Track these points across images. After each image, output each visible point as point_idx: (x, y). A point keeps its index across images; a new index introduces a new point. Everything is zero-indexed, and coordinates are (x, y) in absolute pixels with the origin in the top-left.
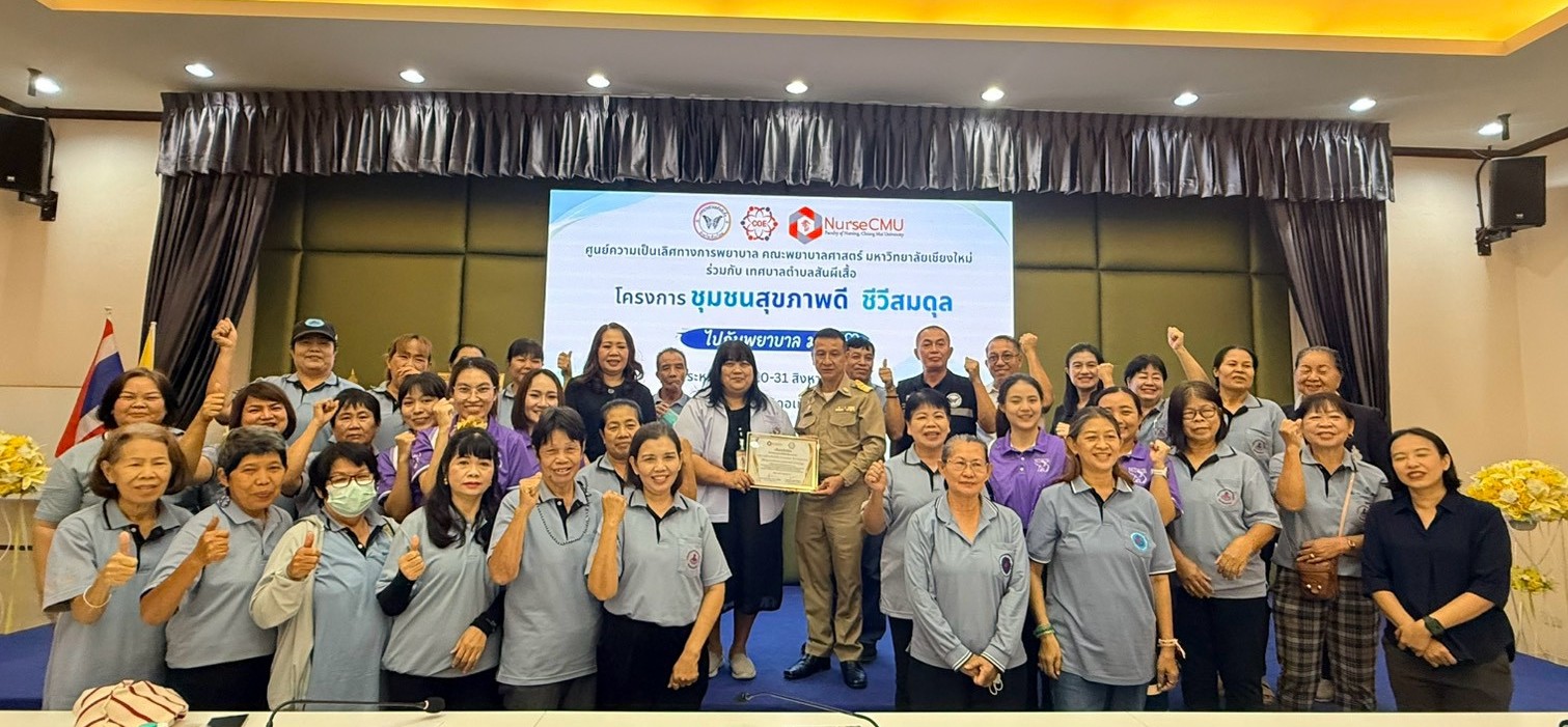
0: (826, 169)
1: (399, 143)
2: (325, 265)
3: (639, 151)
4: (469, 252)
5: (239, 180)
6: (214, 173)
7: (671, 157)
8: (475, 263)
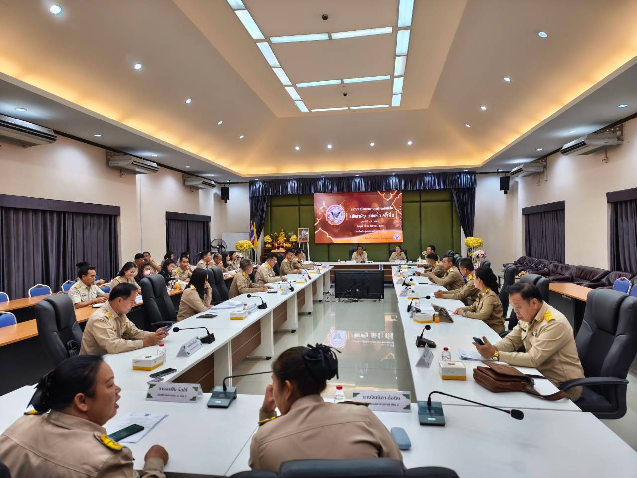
0: (363, 189)
1: (289, 190)
2: (274, 209)
3: (330, 187)
4: (299, 205)
5: (263, 197)
6: (259, 196)
7: (336, 188)
8: (301, 207)
